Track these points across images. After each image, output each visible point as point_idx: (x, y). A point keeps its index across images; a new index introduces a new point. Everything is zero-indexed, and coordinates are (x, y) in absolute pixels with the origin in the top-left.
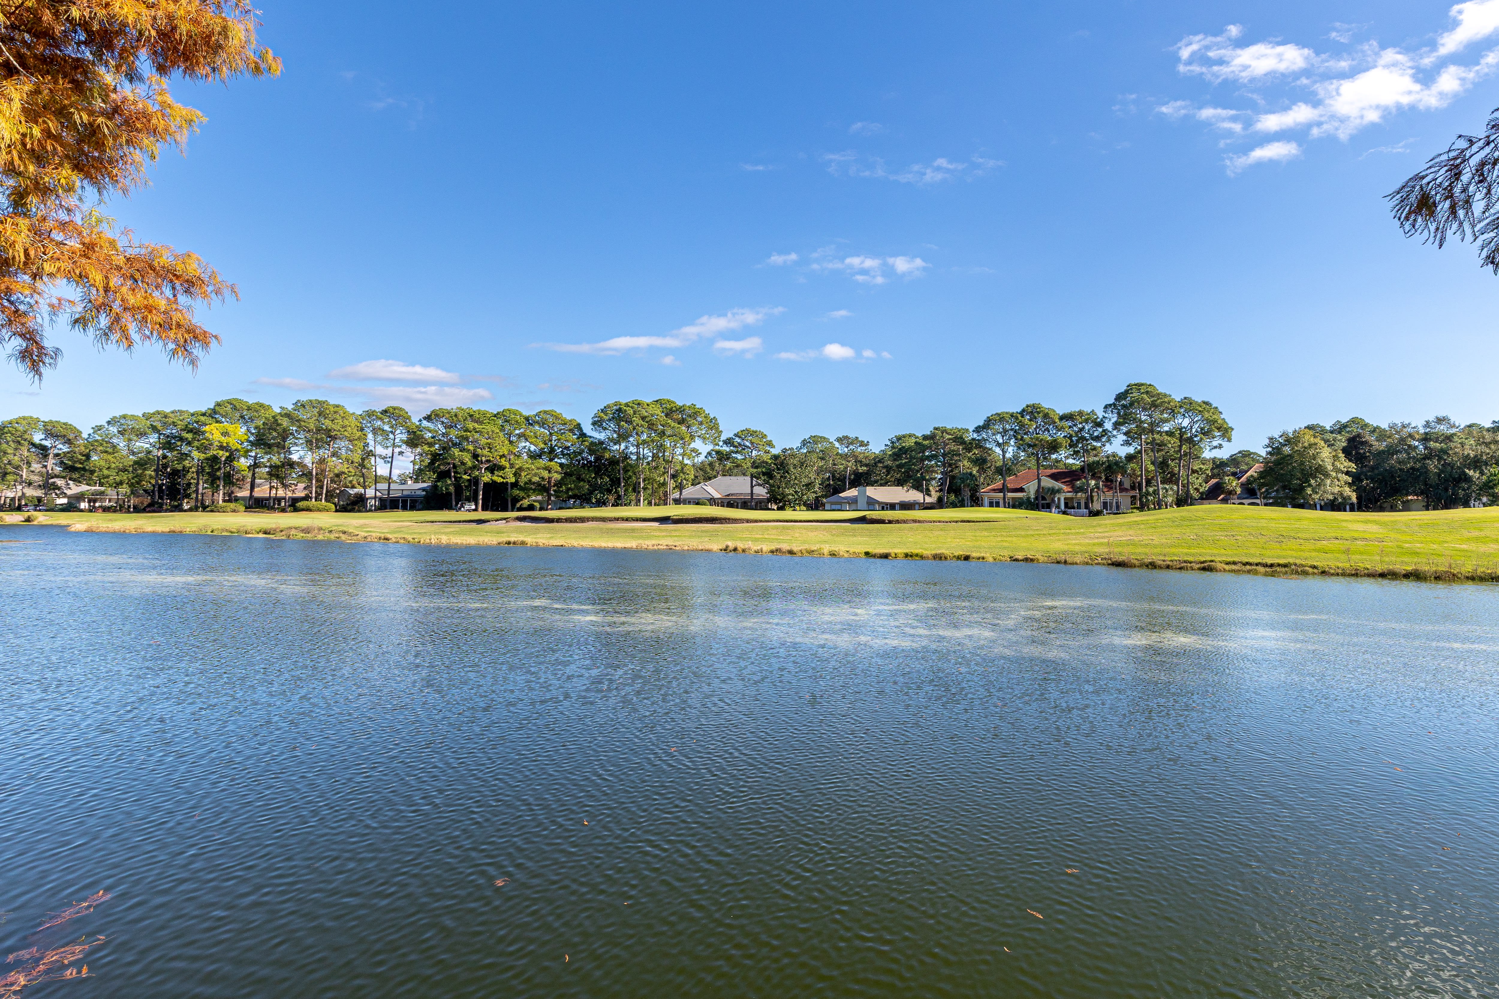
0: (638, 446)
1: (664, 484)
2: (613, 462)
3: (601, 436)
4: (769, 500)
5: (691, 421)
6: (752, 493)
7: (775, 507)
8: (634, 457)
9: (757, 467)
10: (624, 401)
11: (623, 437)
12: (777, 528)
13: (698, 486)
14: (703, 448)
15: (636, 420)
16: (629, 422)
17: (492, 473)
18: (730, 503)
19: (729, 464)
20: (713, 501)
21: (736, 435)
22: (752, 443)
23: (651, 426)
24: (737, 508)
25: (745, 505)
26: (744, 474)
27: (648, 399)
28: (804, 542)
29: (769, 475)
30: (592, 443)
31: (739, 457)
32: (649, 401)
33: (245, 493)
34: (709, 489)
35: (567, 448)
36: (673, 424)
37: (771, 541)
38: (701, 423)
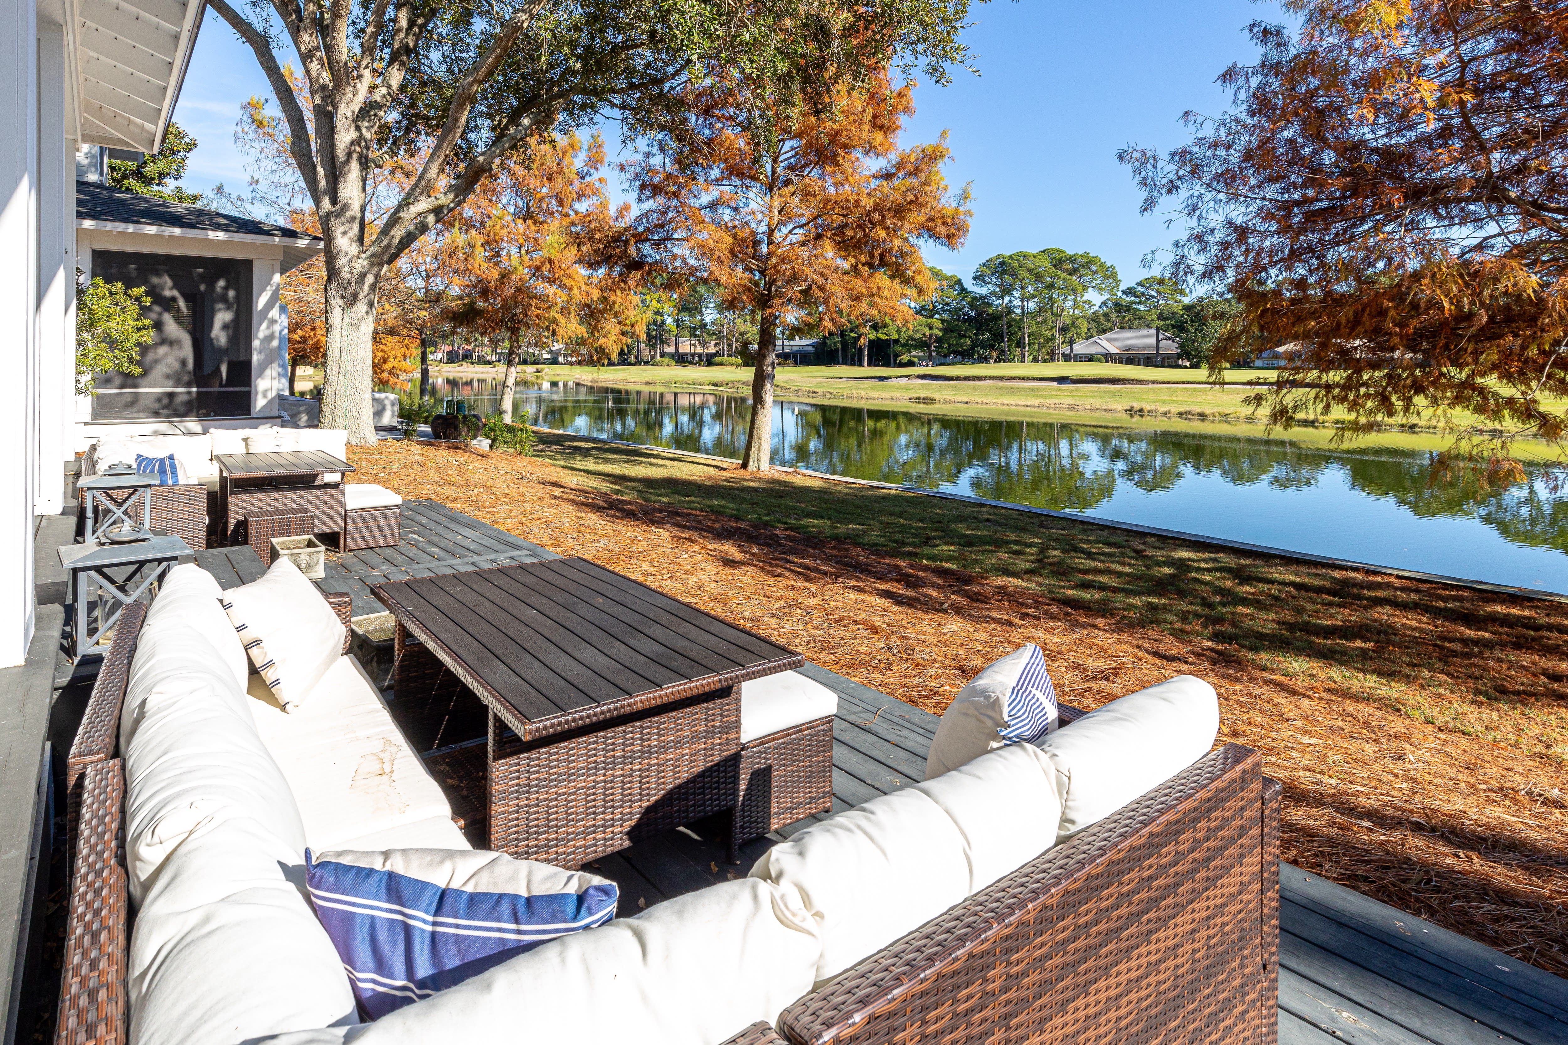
0: (1022, 300)
1: (1052, 339)
2: (996, 317)
3: (983, 290)
4: (1179, 356)
5: (1083, 271)
6: (1158, 348)
7: (1188, 364)
8: (1018, 311)
9: (1165, 319)
10: (1007, 253)
11: (1006, 290)
12: (1187, 390)
13: (1091, 341)
14: (1095, 298)
15: (1023, 273)
16: (1015, 275)
17: (877, 331)
18: (1129, 359)
19: (1128, 316)
20: (1109, 357)
21: (1138, 284)
22: (1158, 292)
23: (1038, 277)
24: (1139, 365)
25: (1149, 361)
26: (1148, 326)
27: (1033, 249)
28: (1218, 405)
29: (1180, 327)
30: (975, 299)
31: (1142, 308)
32: (1035, 251)
33: (670, 349)
34: (1104, 343)
35: (947, 304)
36: (1063, 276)
37: (1180, 403)
38: (1095, 272)
